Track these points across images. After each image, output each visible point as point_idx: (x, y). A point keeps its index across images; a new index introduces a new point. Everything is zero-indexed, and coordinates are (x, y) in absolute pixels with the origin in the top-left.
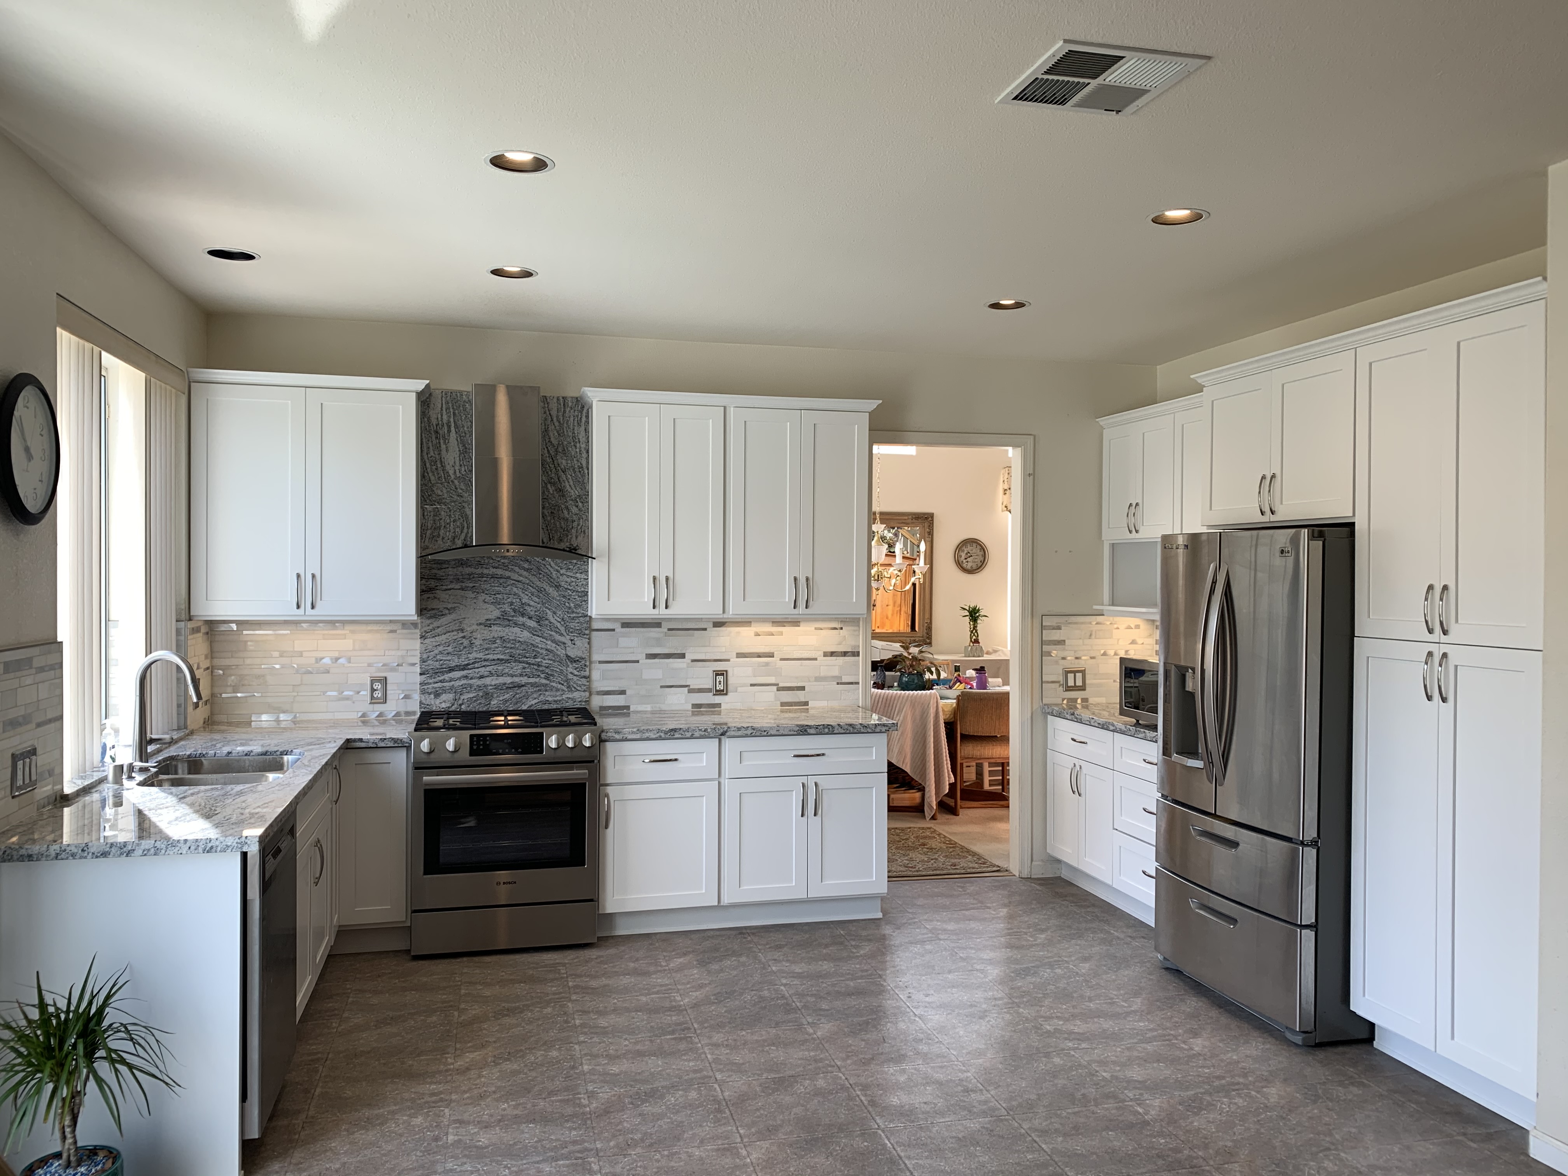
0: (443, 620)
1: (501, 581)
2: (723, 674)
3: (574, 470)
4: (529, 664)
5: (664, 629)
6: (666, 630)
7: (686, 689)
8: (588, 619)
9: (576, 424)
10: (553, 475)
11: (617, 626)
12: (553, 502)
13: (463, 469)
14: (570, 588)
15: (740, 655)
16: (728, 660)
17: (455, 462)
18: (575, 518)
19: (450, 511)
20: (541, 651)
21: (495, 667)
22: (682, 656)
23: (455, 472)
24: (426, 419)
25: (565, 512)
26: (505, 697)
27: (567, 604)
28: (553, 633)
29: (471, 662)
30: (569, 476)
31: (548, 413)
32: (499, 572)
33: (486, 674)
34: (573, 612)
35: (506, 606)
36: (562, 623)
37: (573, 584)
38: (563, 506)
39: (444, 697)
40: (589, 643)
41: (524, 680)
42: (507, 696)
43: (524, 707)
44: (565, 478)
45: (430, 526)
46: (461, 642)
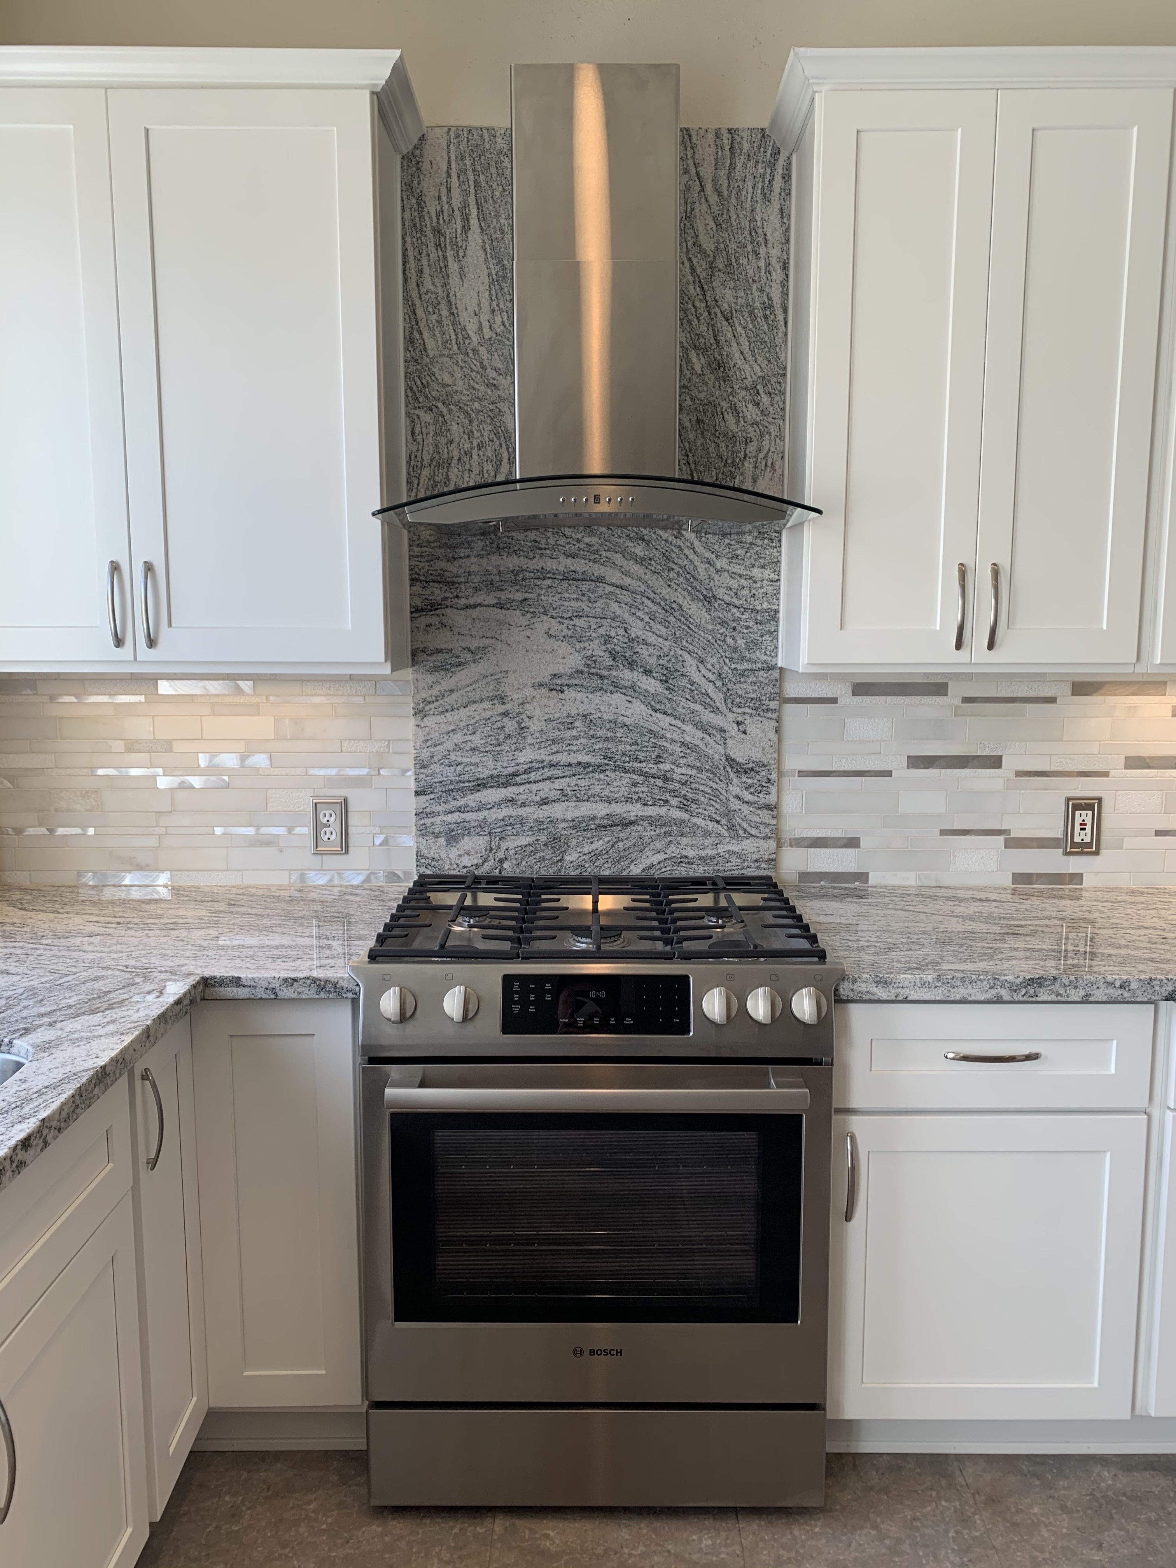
0: (462, 676)
1: (585, 586)
2: (1090, 807)
3: (751, 313)
4: (646, 775)
5: (953, 698)
6: (958, 701)
7: (1001, 838)
8: (776, 674)
9: (759, 197)
10: (703, 328)
11: (843, 692)
12: (702, 396)
13: (498, 320)
14: (737, 603)
15: (1134, 762)
16: (1105, 774)
17: (479, 305)
18: (752, 432)
19: (471, 422)
20: (671, 747)
21: (573, 781)
22: (995, 762)
23: (480, 328)
24: (414, 201)
25: (730, 418)
26: (594, 847)
27: (729, 641)
28: (698, 707)
29: (521, 768)
30: (739, 329)
31: (693, 171)
32: (580, 566)
33: (554, 795)
34: (743, 659)
35: (595, 645)
36: (719, 684)
37: (745, 592)
38: (725, 405)
39: (467, 843)
40: (777, 731)
41: (635, 810)
42: (598, 845)
43: (635, 870)
44: (730, 335)
45: (427, 457)
46: (499, 724)
